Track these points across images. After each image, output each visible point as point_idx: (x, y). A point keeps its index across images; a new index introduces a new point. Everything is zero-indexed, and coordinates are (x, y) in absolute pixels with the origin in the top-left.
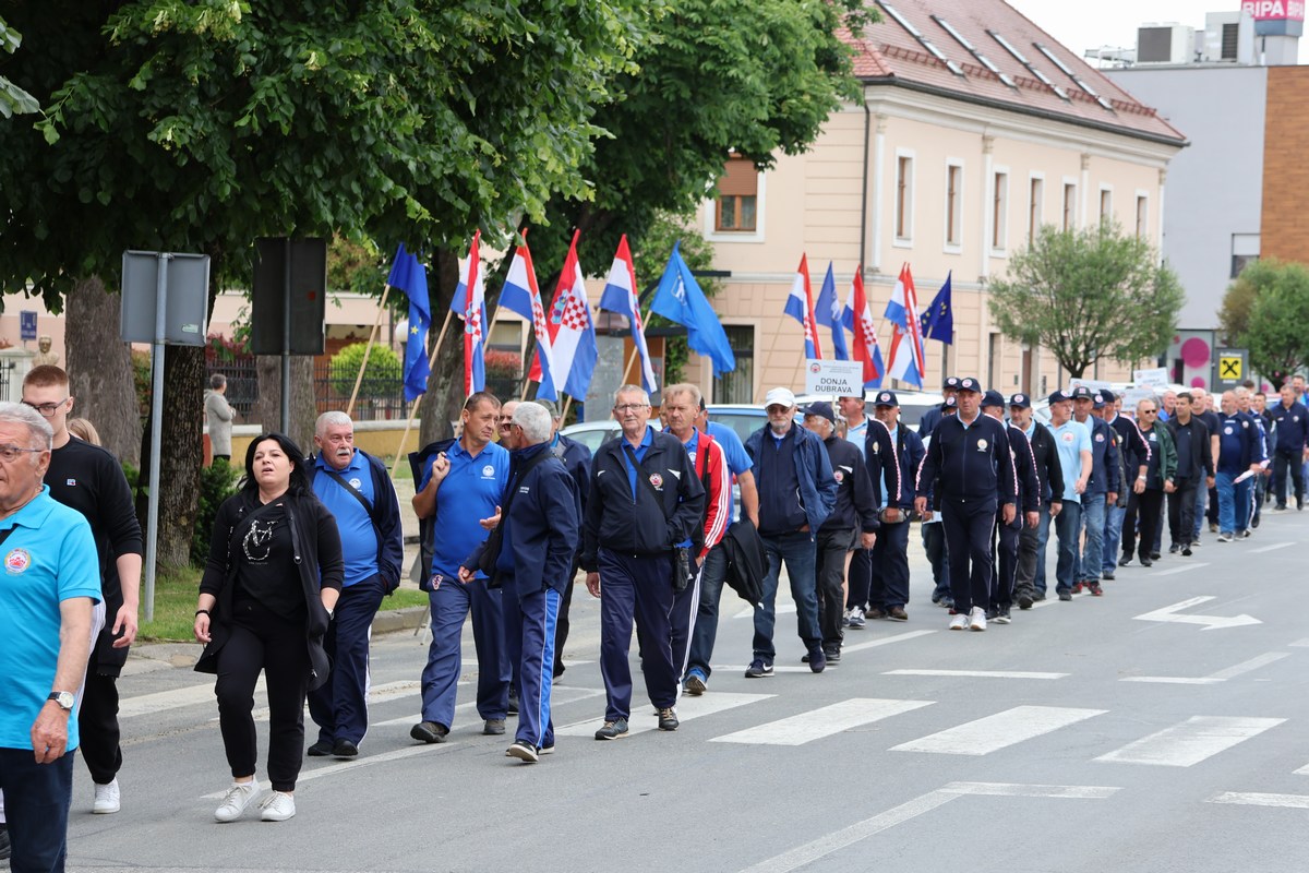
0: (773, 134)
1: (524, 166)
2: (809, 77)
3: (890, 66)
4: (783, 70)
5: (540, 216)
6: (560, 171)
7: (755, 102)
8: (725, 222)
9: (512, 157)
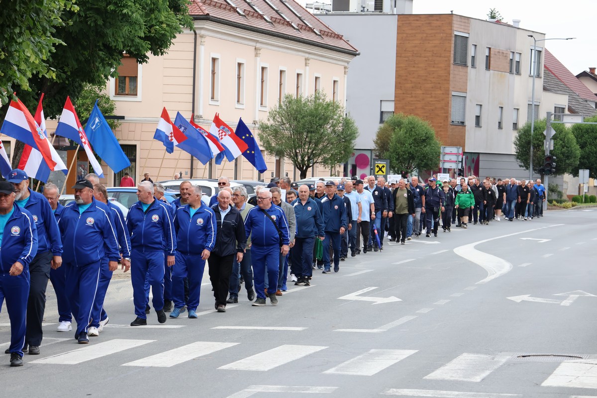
0: (147, 44)
1: (17, 59)
2: (166, 15)
3: (207, 10)
4: (152, 11)
5: (26, 86)
6: (37, 62)
7: (137, 27)
8: (121, 90)
9: (11, 54)
